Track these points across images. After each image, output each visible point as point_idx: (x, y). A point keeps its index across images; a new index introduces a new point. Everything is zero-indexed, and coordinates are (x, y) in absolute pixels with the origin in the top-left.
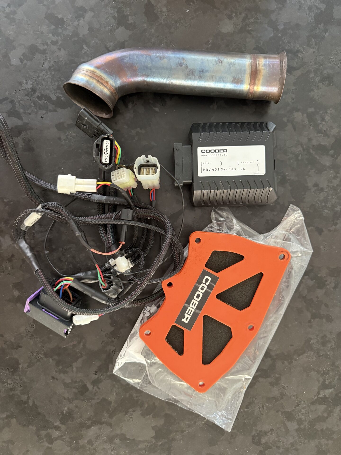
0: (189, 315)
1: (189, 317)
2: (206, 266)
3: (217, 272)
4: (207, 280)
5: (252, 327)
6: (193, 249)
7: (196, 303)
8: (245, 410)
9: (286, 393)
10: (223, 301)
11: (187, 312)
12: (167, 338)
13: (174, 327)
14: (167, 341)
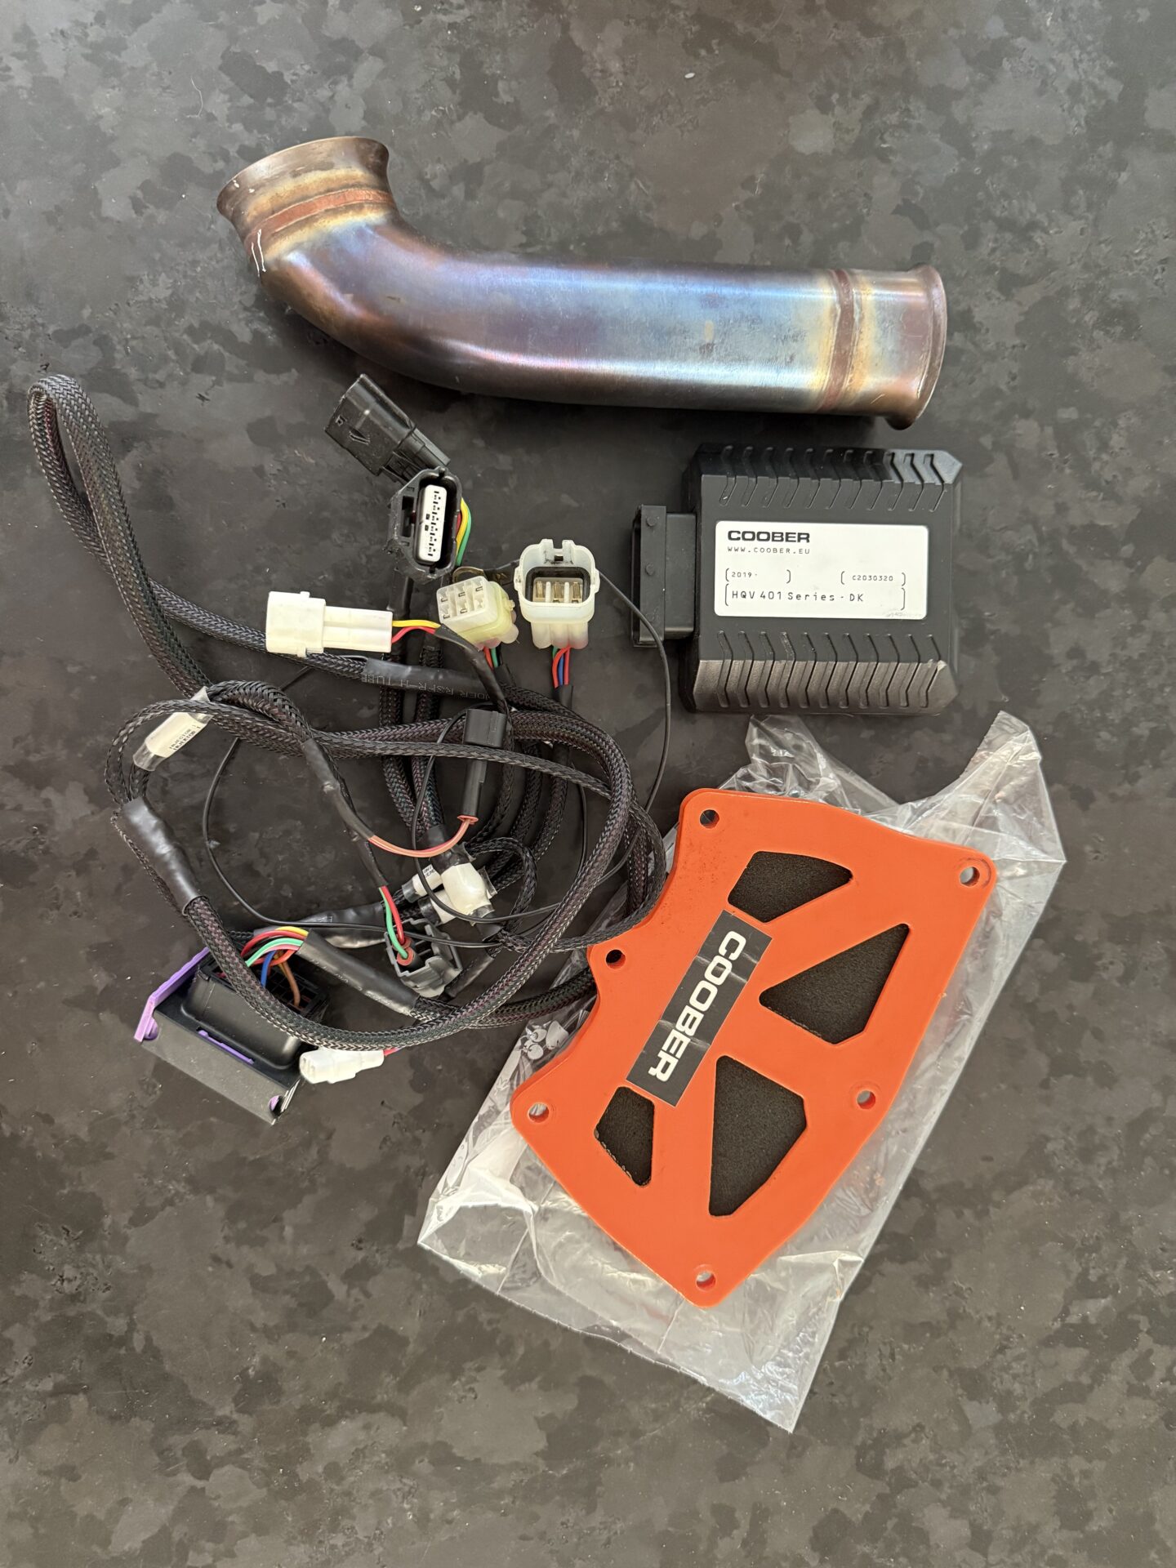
0: (674, 1055)
1: (674, 1062)
2: (732, 900)
3: (765, 918)
4: (733, 945)
5: (868, 1096)
6: (691, 844)
7: (695, 1019)
8: (837, 1364)
9: (964, 1311)
10: (782, 1013)
11: (665, 1047)
12: (598, 1128)
13: (622, 1092)
14: (600, 1139)
